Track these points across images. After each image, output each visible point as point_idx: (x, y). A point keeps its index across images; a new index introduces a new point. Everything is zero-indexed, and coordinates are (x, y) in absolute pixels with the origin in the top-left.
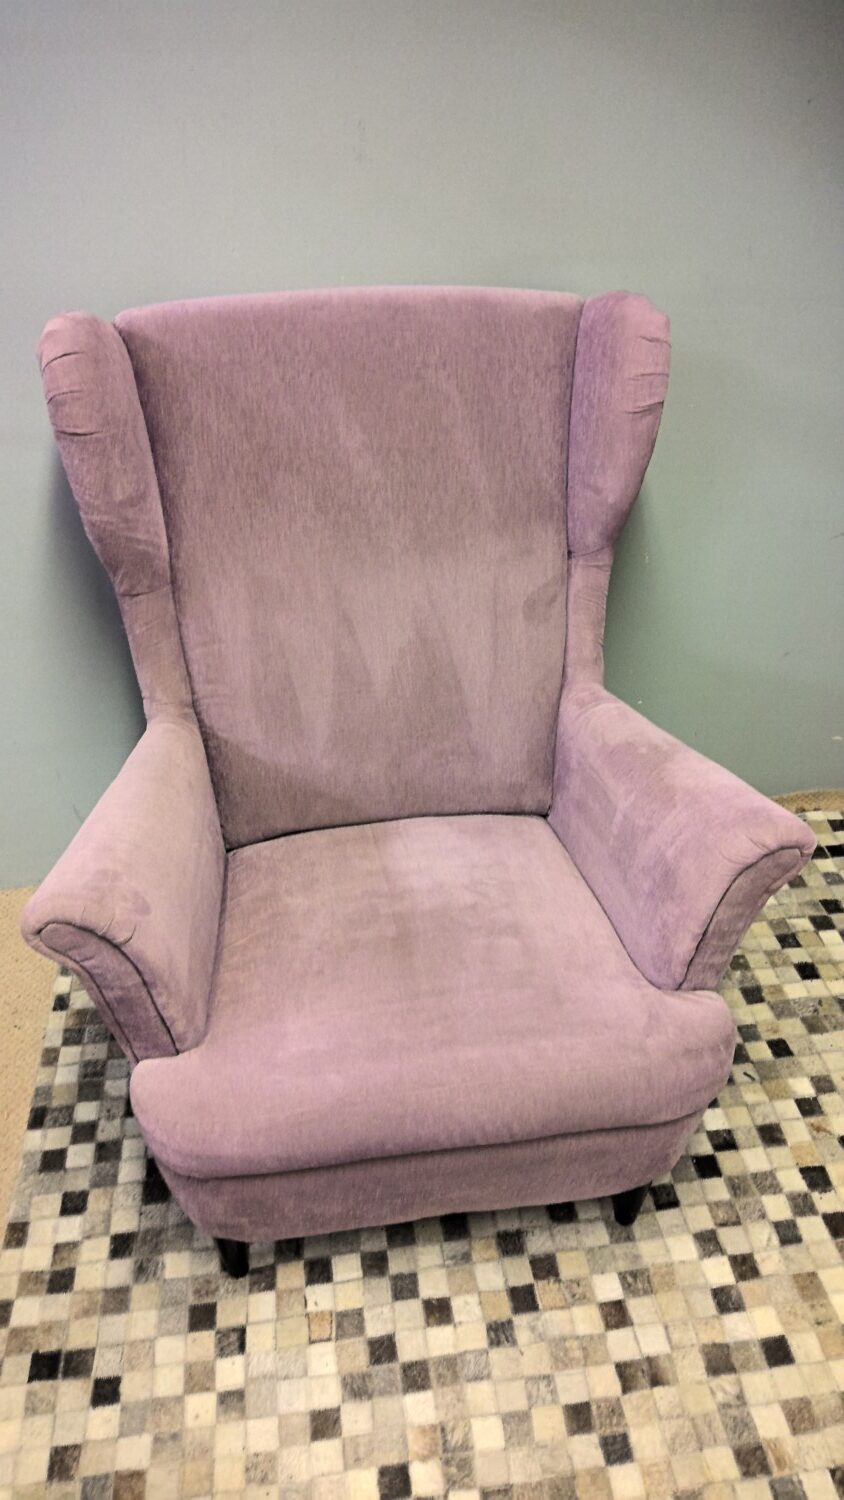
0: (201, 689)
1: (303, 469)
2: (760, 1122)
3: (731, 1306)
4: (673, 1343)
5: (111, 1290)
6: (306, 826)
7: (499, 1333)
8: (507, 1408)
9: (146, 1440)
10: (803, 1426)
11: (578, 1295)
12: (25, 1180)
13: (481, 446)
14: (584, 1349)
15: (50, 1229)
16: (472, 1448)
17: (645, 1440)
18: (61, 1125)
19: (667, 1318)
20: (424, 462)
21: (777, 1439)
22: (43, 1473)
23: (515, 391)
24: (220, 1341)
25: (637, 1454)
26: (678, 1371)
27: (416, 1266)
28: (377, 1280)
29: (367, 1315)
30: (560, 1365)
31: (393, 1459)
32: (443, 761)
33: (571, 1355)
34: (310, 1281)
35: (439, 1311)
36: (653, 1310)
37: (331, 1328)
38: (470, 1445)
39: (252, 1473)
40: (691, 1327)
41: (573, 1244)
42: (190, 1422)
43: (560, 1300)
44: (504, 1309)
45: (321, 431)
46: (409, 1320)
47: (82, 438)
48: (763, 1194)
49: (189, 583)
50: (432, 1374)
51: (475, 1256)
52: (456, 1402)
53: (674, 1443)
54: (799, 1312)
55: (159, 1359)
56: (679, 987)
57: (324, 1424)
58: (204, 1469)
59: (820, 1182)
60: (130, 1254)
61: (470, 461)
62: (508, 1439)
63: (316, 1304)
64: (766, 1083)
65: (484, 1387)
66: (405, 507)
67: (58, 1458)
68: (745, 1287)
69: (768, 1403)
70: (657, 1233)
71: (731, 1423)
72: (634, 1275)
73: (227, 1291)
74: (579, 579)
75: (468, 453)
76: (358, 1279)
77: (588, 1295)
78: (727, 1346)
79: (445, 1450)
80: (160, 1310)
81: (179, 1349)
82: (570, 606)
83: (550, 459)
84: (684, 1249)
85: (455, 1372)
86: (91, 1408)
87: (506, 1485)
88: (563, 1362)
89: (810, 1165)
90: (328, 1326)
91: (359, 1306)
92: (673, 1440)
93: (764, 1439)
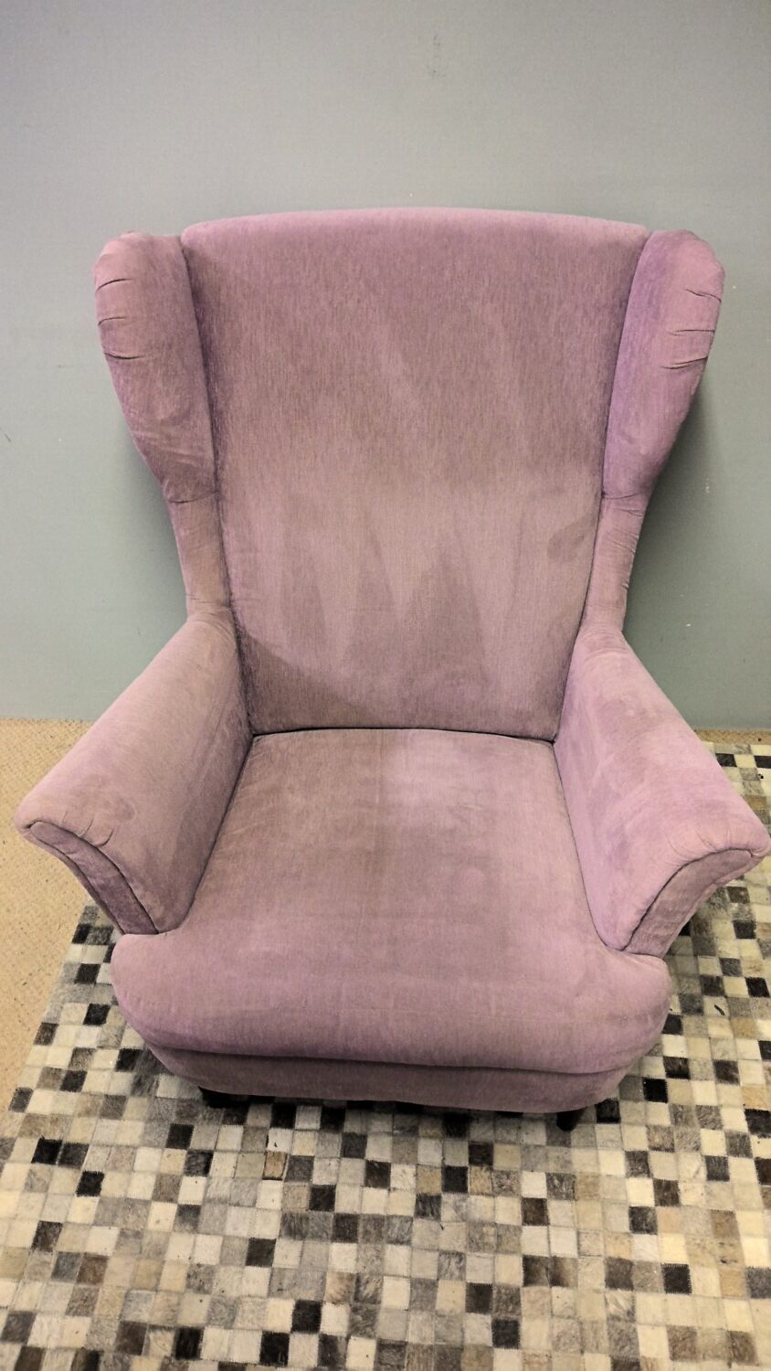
0: (238, 592)
1: (344, 393)
2: (718, 1057)
3: (644, 1227)
4: (582, 1249)
5: (111, 1096)
6: (324, 724)
7: (427, 1206)
8: (418, 1274)
9: (114, 1233)
10: (683, 1353)
11: (505, 1186)
12: (62, 987)
13: (522, 382)
14: (499, 1236)
15: (75, 1033)
16: (380, 1302)
17: (534, 1331)
18: (99, 944)
19: (582, 1226)
20: (462, 393)
21: (655, 1360)
22: (29, 1242)
23: (562, 330)
24: (188, 1162)
25: (523, 1343)
26: (580, 1276)
27: (368, 1129)
28: (331, 1135)
29: (316, 1164)
30: (474, 1246)
31: (309, 1296)
32: (455, 683)
33: (486, 1240)
34: (275, 1124)
35: (378, 1175)
36: (571, 1214)
37: (284, 1169)
38: (378, 1300)
39: (192, 1280)
40: (602, 1239)
41: (513, 1138)
42: (151, 1225)
43: (488, 1188)
44: (435, 1186)
45: (364, 358)
46: (351, 1177)
47: (127, 361)
48: (703, 1127)
49: (231, 493)
50: (360, 1229)
51: (421, 1131)
52: (375, 1258)
53: (559, 1340)
54: (709, 1247)
55: (138, 1166)
56: (623, 949)
57: (259, 1252)
58: (154, 1268)
59: (762, 1126)
60: (132, 1069)
61: (509, 397)
62: (411, 1303)
63: (276, 1145)
64: (735, 1020)
65: (402, 1251)
66: (440, 438)
67: (42, 1231)
68: (664, 1213)
69: (655, 1325)
70: (592, 1144)
71: (616, 1336)
72: (561, 1178)
73: (204, 1118)
74: (608, 523)
75: (508, 388)
76: (315, 1130)
77: (515, 1188)
78: (631, 1264)
79: (356, 1299)
80: (147, 1123)
81: (158, 1160)
82: (597, 548)
83: (591, 401)
84: (612, 1164)
85: (380, 1232)
86: (76, 1195)
87: (401, 1342)
88: (477, 1244)
89: (757, 1108)
90: (281, 1167)
91: (311, 1154)
92: (559, 1338)
93: (644, 1357)
